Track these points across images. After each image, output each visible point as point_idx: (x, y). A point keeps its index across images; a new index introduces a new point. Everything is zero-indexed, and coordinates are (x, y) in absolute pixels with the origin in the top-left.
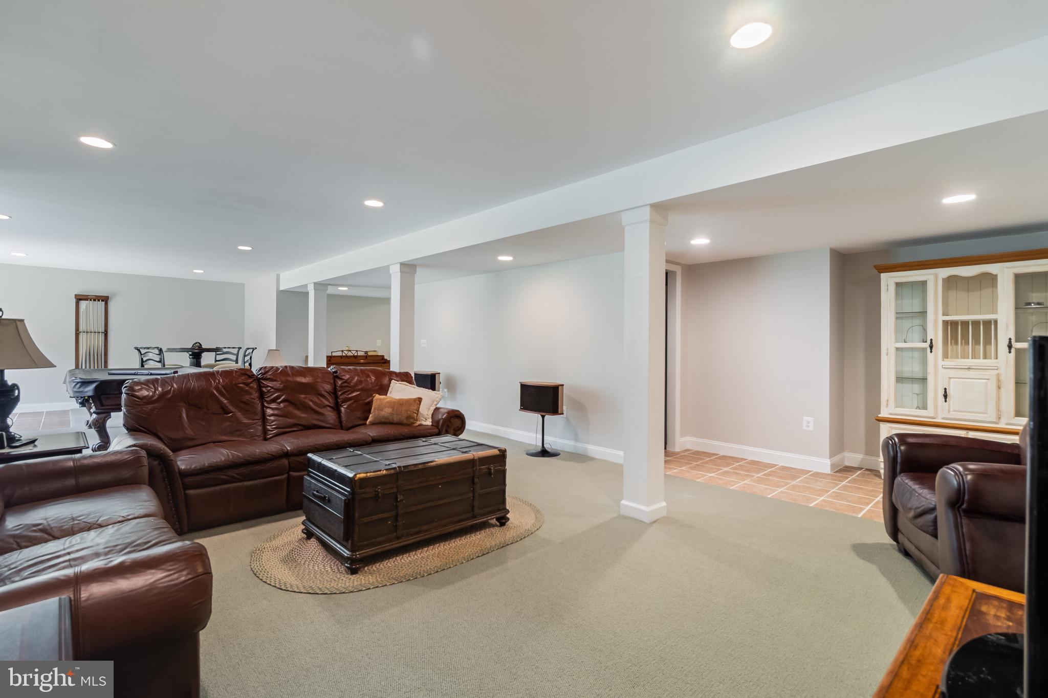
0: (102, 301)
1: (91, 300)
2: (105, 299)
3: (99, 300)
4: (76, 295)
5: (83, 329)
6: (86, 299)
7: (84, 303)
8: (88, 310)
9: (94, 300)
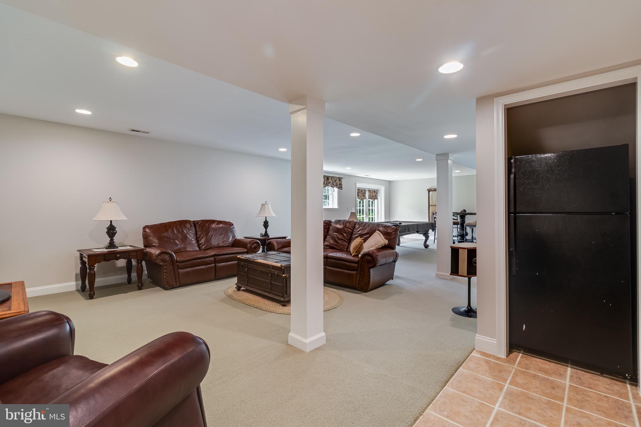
4: (427, 189)
5: (431, 204)
6: (431, 191)
7: (431, 193)
8: (432, 195)
9: (434, 191)
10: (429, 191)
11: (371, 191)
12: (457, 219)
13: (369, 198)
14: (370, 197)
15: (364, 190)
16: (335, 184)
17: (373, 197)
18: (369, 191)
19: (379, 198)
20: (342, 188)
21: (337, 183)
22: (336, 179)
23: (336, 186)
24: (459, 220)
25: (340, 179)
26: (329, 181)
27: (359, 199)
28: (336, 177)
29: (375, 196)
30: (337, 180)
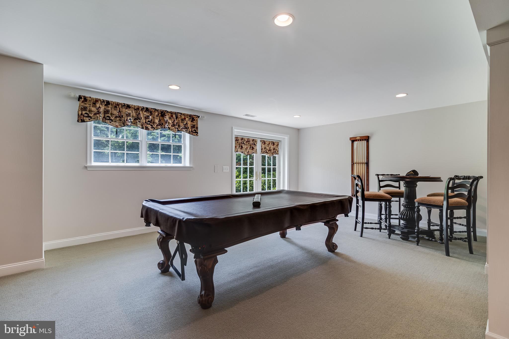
0: (365, 140)
1: (359, 141)
2: (367, 139)
3: (363, 140)
4: (350, 138)
5: (355, 161)
6: (356, 140)
7: (355, 143)
8: (357, 147)
9: (361, 140)
10: (353, 140)
11: (267, 143)
12: (398, 186)
13: (262, 152)
14: (264, 150)
15: (253, 140)
16: (182, 125)
17: (270, 150)
18: (264, 142)
19: (281, 152)
20: (197, 133)
21: (187, 124)
22: (183, 117)
23: (185, 129)
24: (403, 189)
25: (193, 118)
26: (165, 119)
27: (242, 152)
28: (184, 114)
29: (274, 149)
30: (185, 119)
